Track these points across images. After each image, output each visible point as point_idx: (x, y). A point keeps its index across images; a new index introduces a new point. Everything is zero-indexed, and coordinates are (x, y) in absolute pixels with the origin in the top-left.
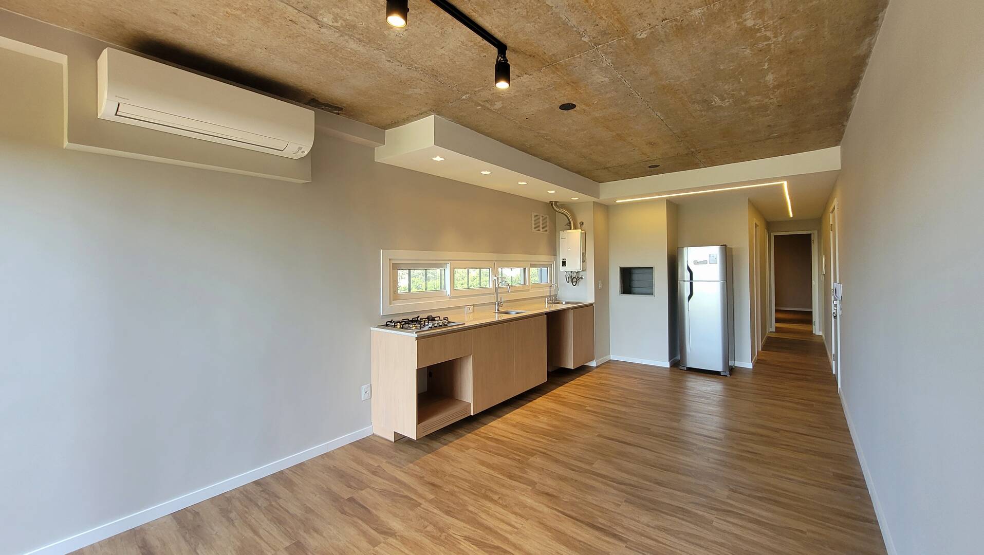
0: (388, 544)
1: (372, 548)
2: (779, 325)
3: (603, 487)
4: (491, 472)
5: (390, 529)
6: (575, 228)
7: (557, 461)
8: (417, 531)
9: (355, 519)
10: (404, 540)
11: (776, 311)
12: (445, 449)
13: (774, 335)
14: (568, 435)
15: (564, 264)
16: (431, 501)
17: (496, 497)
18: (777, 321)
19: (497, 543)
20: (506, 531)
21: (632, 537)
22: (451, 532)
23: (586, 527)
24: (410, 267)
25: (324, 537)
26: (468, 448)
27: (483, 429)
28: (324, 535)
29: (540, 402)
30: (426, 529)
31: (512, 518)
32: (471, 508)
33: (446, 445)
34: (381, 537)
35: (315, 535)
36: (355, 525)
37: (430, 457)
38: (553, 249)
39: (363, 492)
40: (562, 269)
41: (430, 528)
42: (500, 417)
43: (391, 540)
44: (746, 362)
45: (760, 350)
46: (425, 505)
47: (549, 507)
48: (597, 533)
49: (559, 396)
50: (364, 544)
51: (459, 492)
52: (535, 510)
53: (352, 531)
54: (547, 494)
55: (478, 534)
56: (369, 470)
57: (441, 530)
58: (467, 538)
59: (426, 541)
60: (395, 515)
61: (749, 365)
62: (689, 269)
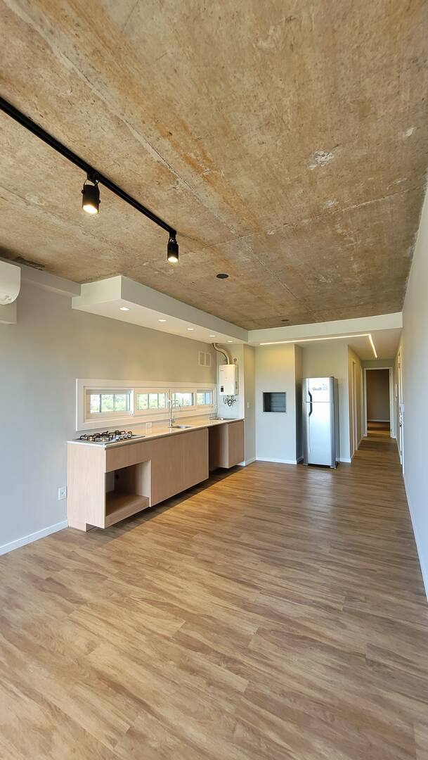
0: (81, 611)
1: (67, 615)
2: (370, 432)
3: (247, 553)
4: (164, 549)
5: (82, 599)
6: (231, 363)
7: (214, 537)
8: (103, 598)
9: (53, 594)
10: (93, 606)
11: (368, 422)
12: (128, 535)
13: (366, 439)
14: (223, 517)
15: (222, 390)
16: (115, 575)
17: (167, 567)
18: (368, 429)
19: (166, 600)
20: (174, 591)
21: (264, 586)
22: (131, 596)
23: (233, 582)
24: (100, 392)
25: (25, 611)
26: (146, 532)
27: (159, 517)
28: (26, 609)
29: (203, 494)
30: (111, 596)
31: (179, 581)
32: (148, 577)
33: (129, 531)
34: (74, 606)
35: (17, 610)
36: (53, 599)
37: (116, 542)
38: (214, 378)
39: (59, 573)
40: (221, 393)
41: (115, 595)
42: (172, 507)
43: (83, 607)
44: (347, 459)
45: (357, 449)
46: (111, 578)
47: (206, 570)
48: (240, 586)
49: (218, 489)
50: (60, 612)
51: (139, 566)
52: (196, 574)
53: (50, 604)
54: (206, 561)
55: (152, 595)
56: (64, 555)
57: (123, 595)
58: (144, 600)
59: (112, 605)
60: (86, 588)
61: (349, 460)
62: (309, 393)
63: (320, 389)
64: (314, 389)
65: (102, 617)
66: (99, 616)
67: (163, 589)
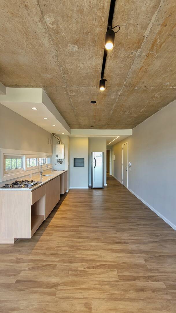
0: (61, 290)
1: (55, 297)
3: (108, 230)
4: (70, 239)
5: (54, 283)
6: (61, 144)
7: (88, 227)
8: (67, 276)
9: (31, 289)
10: (65, 284)
12: (42, 238)
14: (82, 217)
15: (57, 156)
16: (59, 261)
17: (82, 248)
19: (99, 264)
20: (97, 258)
21: (128, 241)
22: (80, 269)
24: (11, 157)
25: (22, 310)
26: (52, 234)
27: (50, 224)
29: (61, 208)
30: (69, 274)
31: (94, 252)
32: (77, 256)
33: (41, 236)
34: (53, 290)
37: (39, 244)
39: (21, 274)
40: (57, 158)
41: (70, 272)
43: (59, 288)
46: (58, 264)
47: (102, 243)
48: (120, 245)
49: (66, 204)
50: (49, 298)
51: (67, 252)
52: (98, 246)
53: (36, 296)
54: (95, 239)
55: (89, 264)
56: (13, 263)
57: (74, 270)
58: (88, 268)
59: (75, 279)
60: (50, 276)
61: (106, 185)
62: (95, 158)
63: (99, 157)
64: (97, 157)
65: (76, 288)
66: (74, 288)
67: (91, 259)
